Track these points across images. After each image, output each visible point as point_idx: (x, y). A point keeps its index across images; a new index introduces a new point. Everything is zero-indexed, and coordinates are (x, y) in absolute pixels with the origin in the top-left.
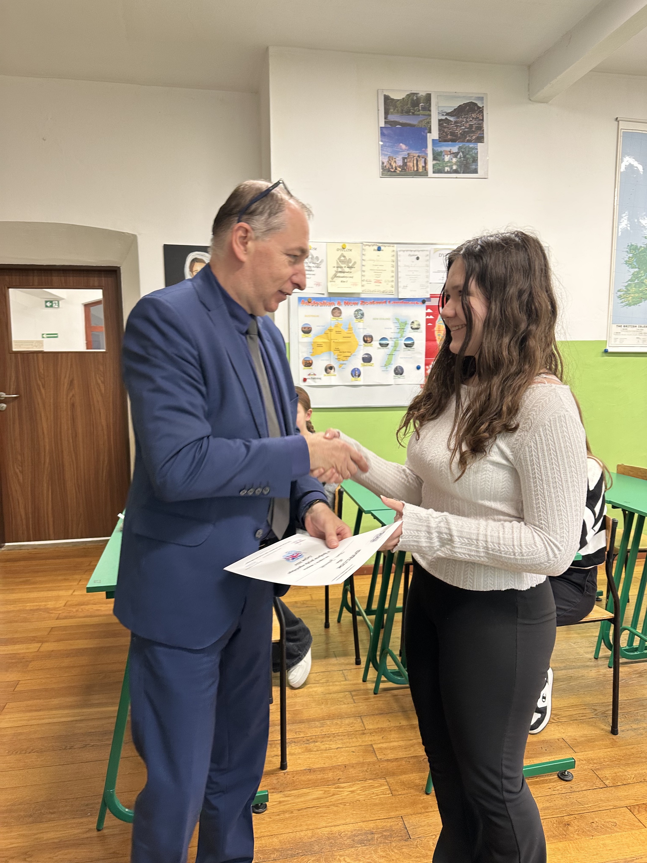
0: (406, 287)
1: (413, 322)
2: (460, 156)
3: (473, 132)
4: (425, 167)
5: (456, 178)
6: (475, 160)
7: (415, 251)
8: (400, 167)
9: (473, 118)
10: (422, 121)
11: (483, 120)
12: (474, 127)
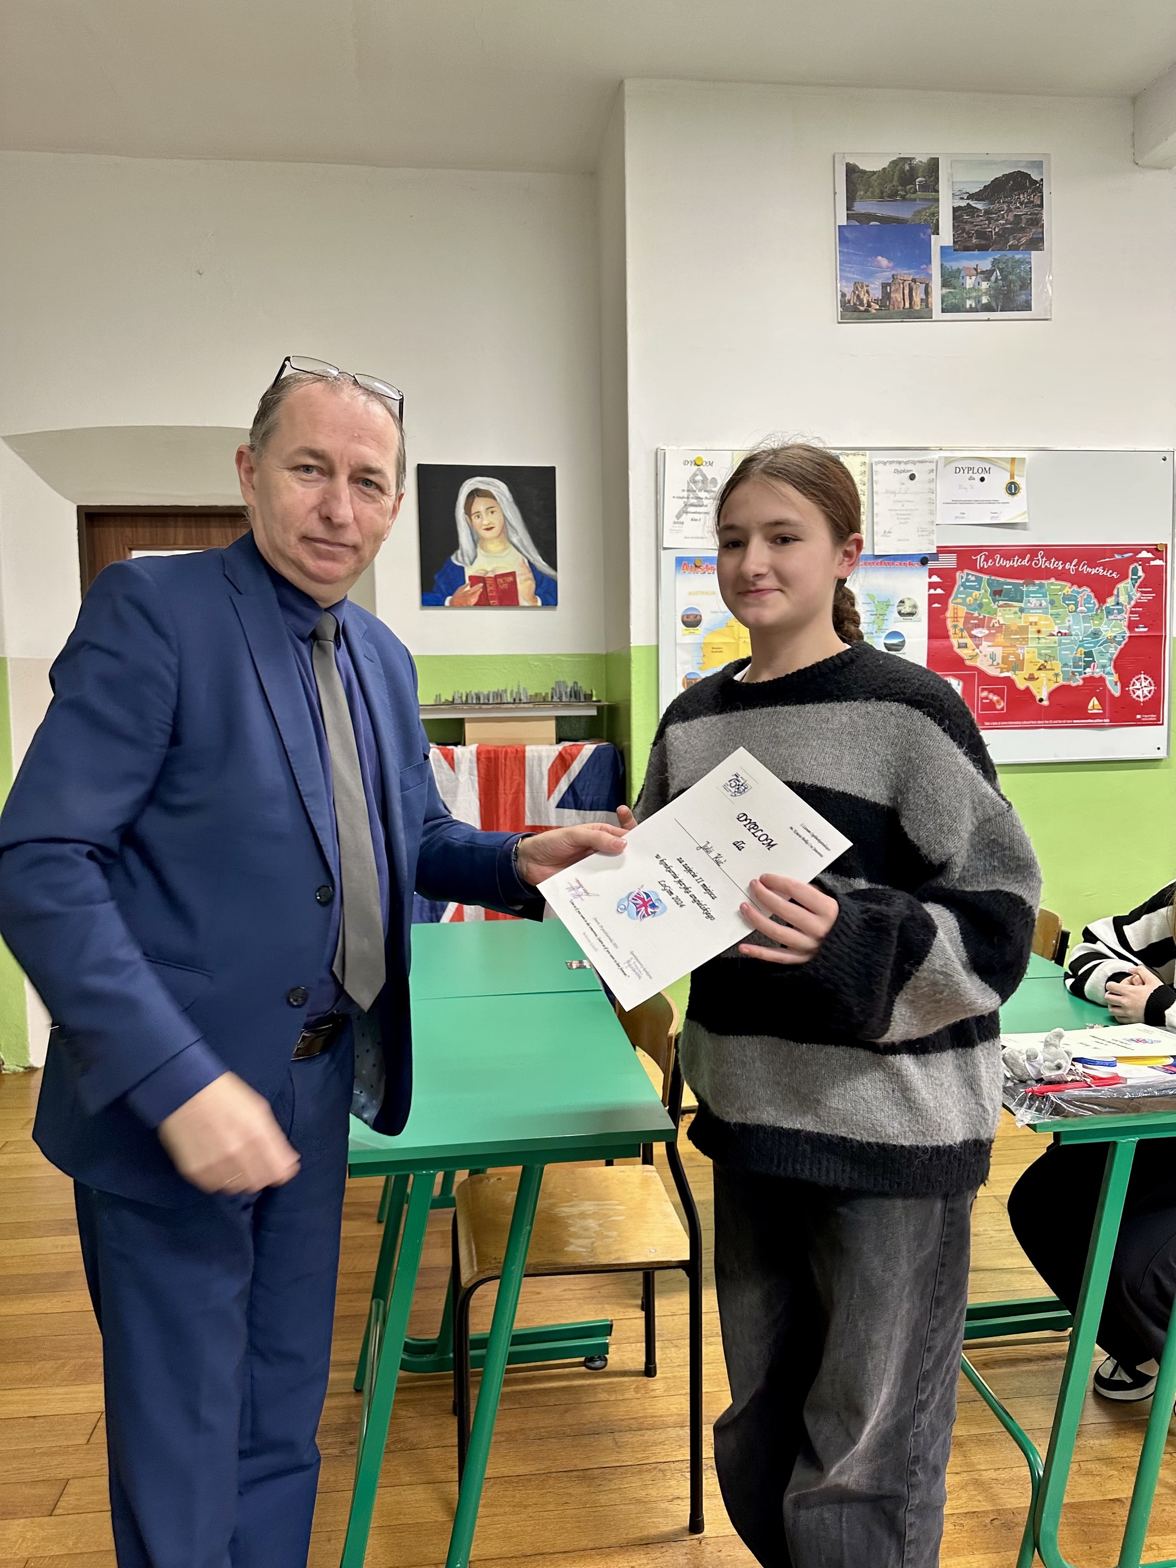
0: (887, 533)
1: (902, 602)
2: (997, 278)
3: (1023, 229)
4: (926, 301)
5: (988, 320)
6: (1026, 284)
7: (906, 463)
8: (876, 301)
9: (1021, 203)
10: (919, 212)
11: (1041, 206)
12: (1024, 220)
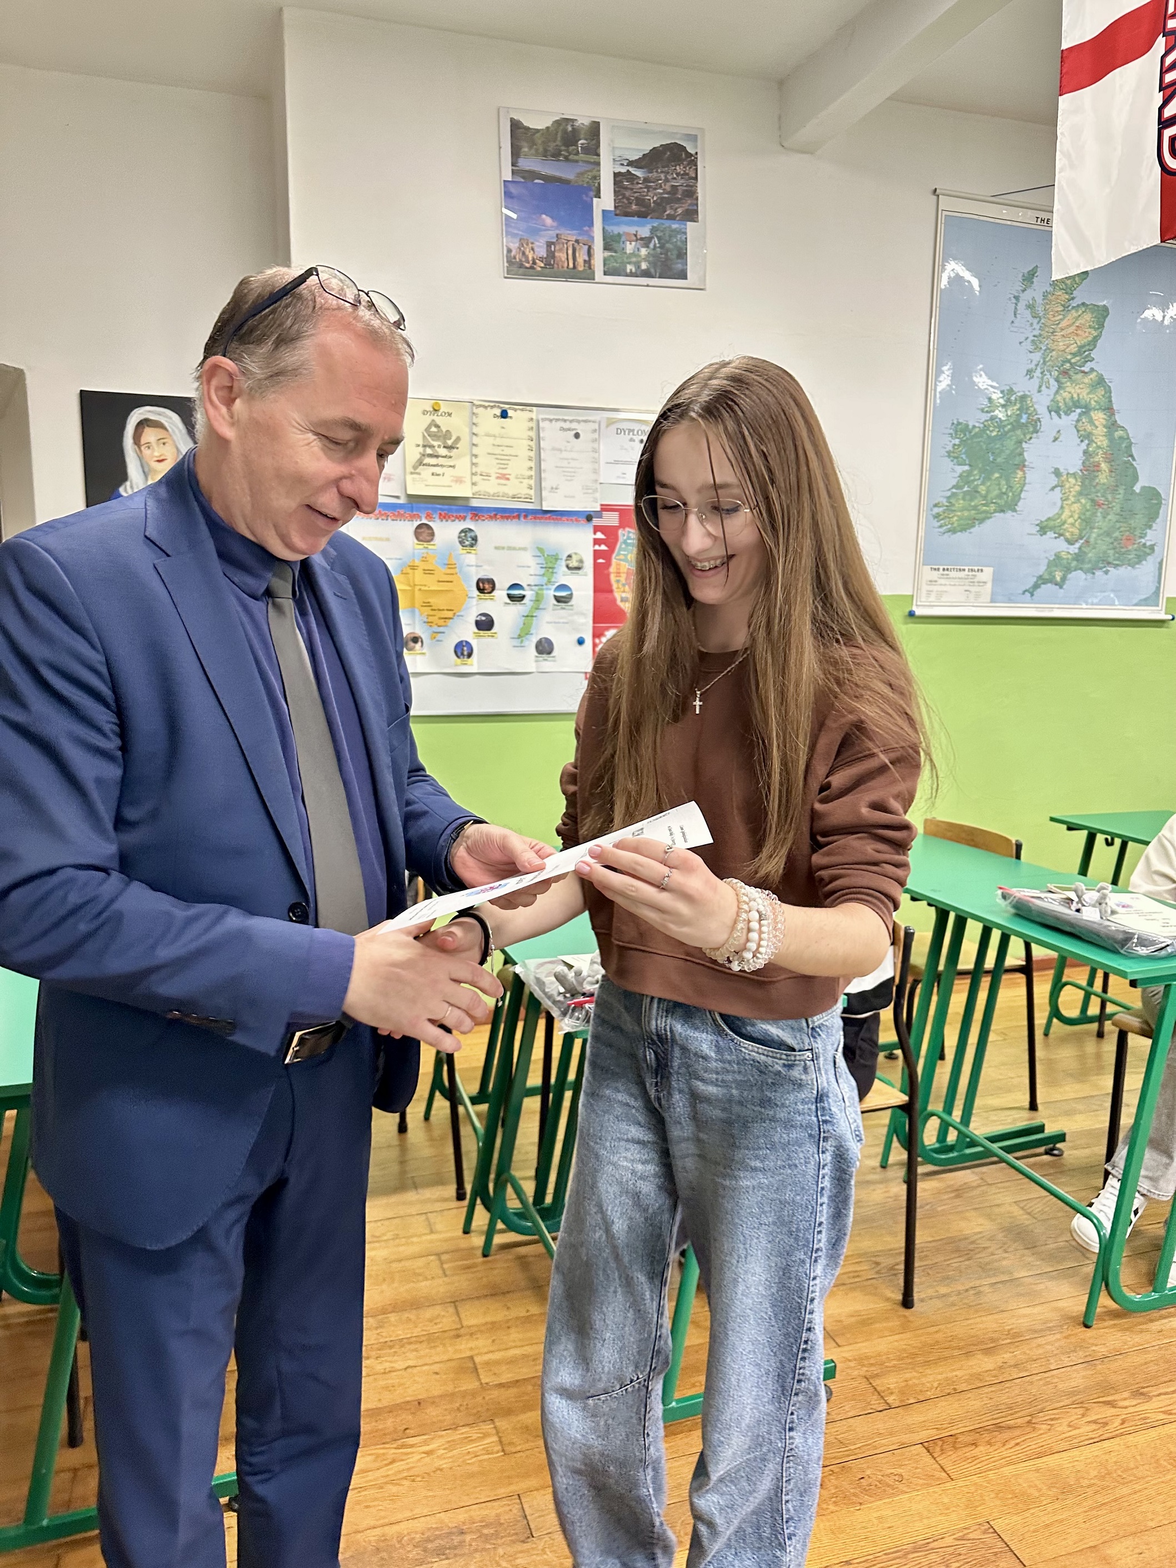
0: (554, 489)
1: (570, 556)
2: (655, 245)
3: (678, 200)
4: (588, 263)
5: (648, 286)
6: (682, 255)
7: (571, 421)
8: (541, 259)
9: (678, 174)
10: (582, 174)
11: (696, 178)
12: (680, 192)
